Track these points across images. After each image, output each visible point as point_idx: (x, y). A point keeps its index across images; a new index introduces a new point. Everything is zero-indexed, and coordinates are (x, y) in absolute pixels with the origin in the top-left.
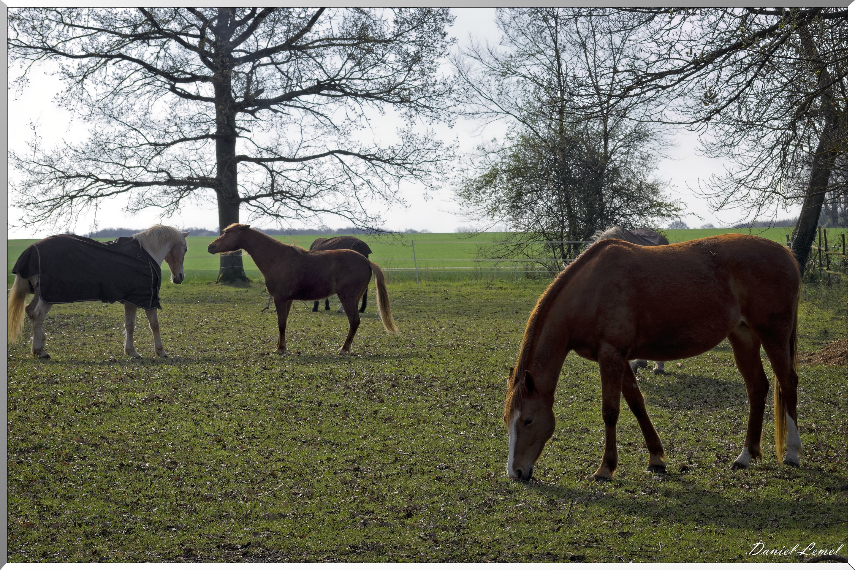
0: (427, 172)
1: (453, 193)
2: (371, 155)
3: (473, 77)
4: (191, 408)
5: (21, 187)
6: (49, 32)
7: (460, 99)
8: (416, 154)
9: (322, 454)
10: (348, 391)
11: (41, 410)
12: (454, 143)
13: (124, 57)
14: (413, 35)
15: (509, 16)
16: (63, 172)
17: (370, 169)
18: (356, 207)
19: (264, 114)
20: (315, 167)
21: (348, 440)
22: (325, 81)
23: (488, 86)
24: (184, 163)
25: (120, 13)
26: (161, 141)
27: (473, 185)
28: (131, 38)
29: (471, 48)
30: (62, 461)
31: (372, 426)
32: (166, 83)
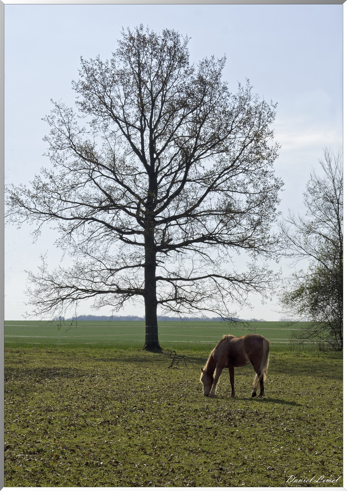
0: (264, 288)
1: (278, 300)
2: (232, 278)
3: (290, 234)
4: (127, 428)
5: (35, 293)
6: (53, 205)
7: (283, 247)
8: (257, 278)
9: (201, 458)
10: (217, 419)
11: (42, 428)
12: (279, 272)
13: (94, 220)
14: (257, 210)
15: (311, 200)
16: (58, 285)
17: (231, 286)
18: (223, 307)
19: (172, 253)
20: (200, 284)
21: (216, 451)
22: (207, 235)
23: (299, 239)
24: (127, 280)
25: (93, 195)
26: (114, 268)
27: (290, 296)
28: (98, 209)
29: (290, 217)
30: (53, 460)
31: (230, 442)
32: (117, 235)
